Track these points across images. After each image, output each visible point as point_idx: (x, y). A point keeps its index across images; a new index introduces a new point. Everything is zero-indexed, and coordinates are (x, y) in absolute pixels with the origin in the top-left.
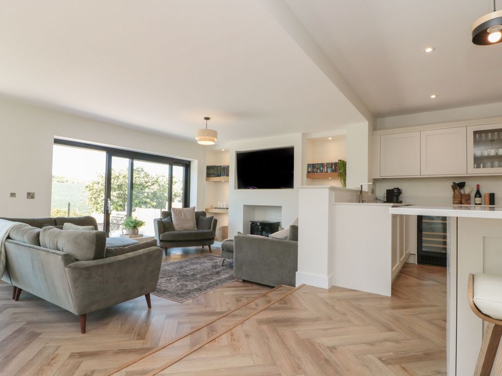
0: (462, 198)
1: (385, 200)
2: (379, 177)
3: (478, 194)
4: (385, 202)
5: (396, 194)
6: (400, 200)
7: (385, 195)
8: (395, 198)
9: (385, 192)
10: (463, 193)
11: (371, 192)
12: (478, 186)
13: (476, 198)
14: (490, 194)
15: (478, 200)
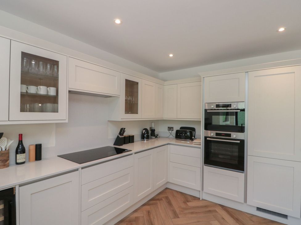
12: (21, 136)
13: (18, 155)
14: (36, 145)
15: (21, 158)
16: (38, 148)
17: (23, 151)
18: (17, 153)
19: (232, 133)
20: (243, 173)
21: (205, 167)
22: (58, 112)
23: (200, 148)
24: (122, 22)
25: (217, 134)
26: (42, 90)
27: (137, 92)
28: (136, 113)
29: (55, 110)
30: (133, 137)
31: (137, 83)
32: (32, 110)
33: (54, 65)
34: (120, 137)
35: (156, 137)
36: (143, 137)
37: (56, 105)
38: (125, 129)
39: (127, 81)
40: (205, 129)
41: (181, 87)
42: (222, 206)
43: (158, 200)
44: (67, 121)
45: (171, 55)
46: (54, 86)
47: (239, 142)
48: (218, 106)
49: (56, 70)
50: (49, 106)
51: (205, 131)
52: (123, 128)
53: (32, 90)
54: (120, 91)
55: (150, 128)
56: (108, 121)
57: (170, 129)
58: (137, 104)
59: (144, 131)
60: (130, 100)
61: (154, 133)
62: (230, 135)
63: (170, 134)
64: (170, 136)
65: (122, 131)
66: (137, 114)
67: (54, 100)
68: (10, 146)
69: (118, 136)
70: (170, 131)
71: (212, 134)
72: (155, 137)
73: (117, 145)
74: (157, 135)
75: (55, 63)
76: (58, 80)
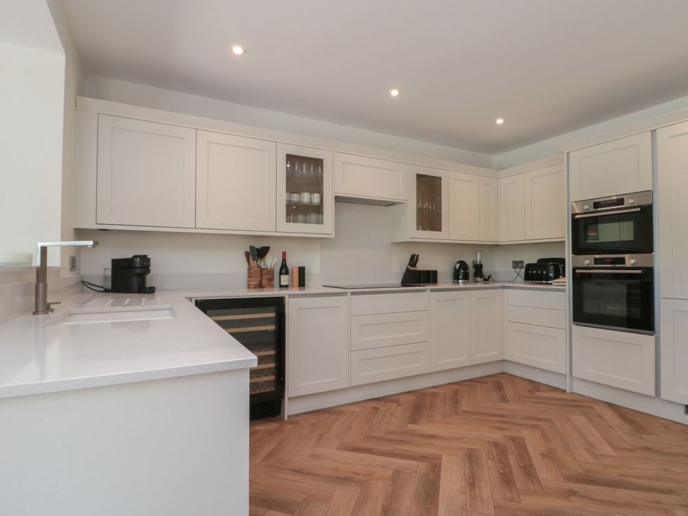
0: (261, 277)
1: (109, 285)
2: (94, 227)
3: (284, 269)
4: (106, 291)
5: (138, 271)
6: (148, 284)
7: (109, 273)
8: (135, 281)
9: (110, 266)
10: (263, 267)
11: (68, 265)
12: (284, 254)
13: (282, 276)
14: (300, 268)
15: (285, 280)
16: (302, 271)
17: (287, 273)
18: (281, 273)
19: (626, 256)
20: (652, 335)
21: (574, 327)
22: (322, 223)
23: (564, 291)
24: (400, 93)
25: (597, 261)
26: (305, 198)
27: (440, 195)
28: (439, 229)
29: (320, 222)
30: (435, 273)
31: (440, 179)
32: (295, 221)
33: (317, 165)
34: (411, 268)
35: (487, 280)
36: (456, 277)
37: (321, 216)
38: (418, 256)
39: (419, 177)
40: (573, 254)
41: (532, 178)
42: (611, 406)
43: (480, 382)
44: (333, 236)
45: (500, 121)
46: (317, 193)
47: (640, 271)
48: (596, 205)
49: (320, 170)
50: (313, 216)
51: (572, 257)
52: (415, 255)
53: (295, 197)
54: (407, 194)
55: (474, 262)
56: (392, 243)
57: (517, 264)
58: (440, 215)
59: (458, 265)
60: (428, 209)
61: (481, 272)
62: (622, 261)
63: (516, 275)
64: (516, 279)
65: (414, 260)
66: (441, 230)
67: (318, 209)
68: (275, 265)
69: (407, 268)
70: (518, 270)
71: (587, 262)
72: (482, 279)
73: (406, 286)
74: (489, 277)
75: (318, 163)
76: (322, 183)
